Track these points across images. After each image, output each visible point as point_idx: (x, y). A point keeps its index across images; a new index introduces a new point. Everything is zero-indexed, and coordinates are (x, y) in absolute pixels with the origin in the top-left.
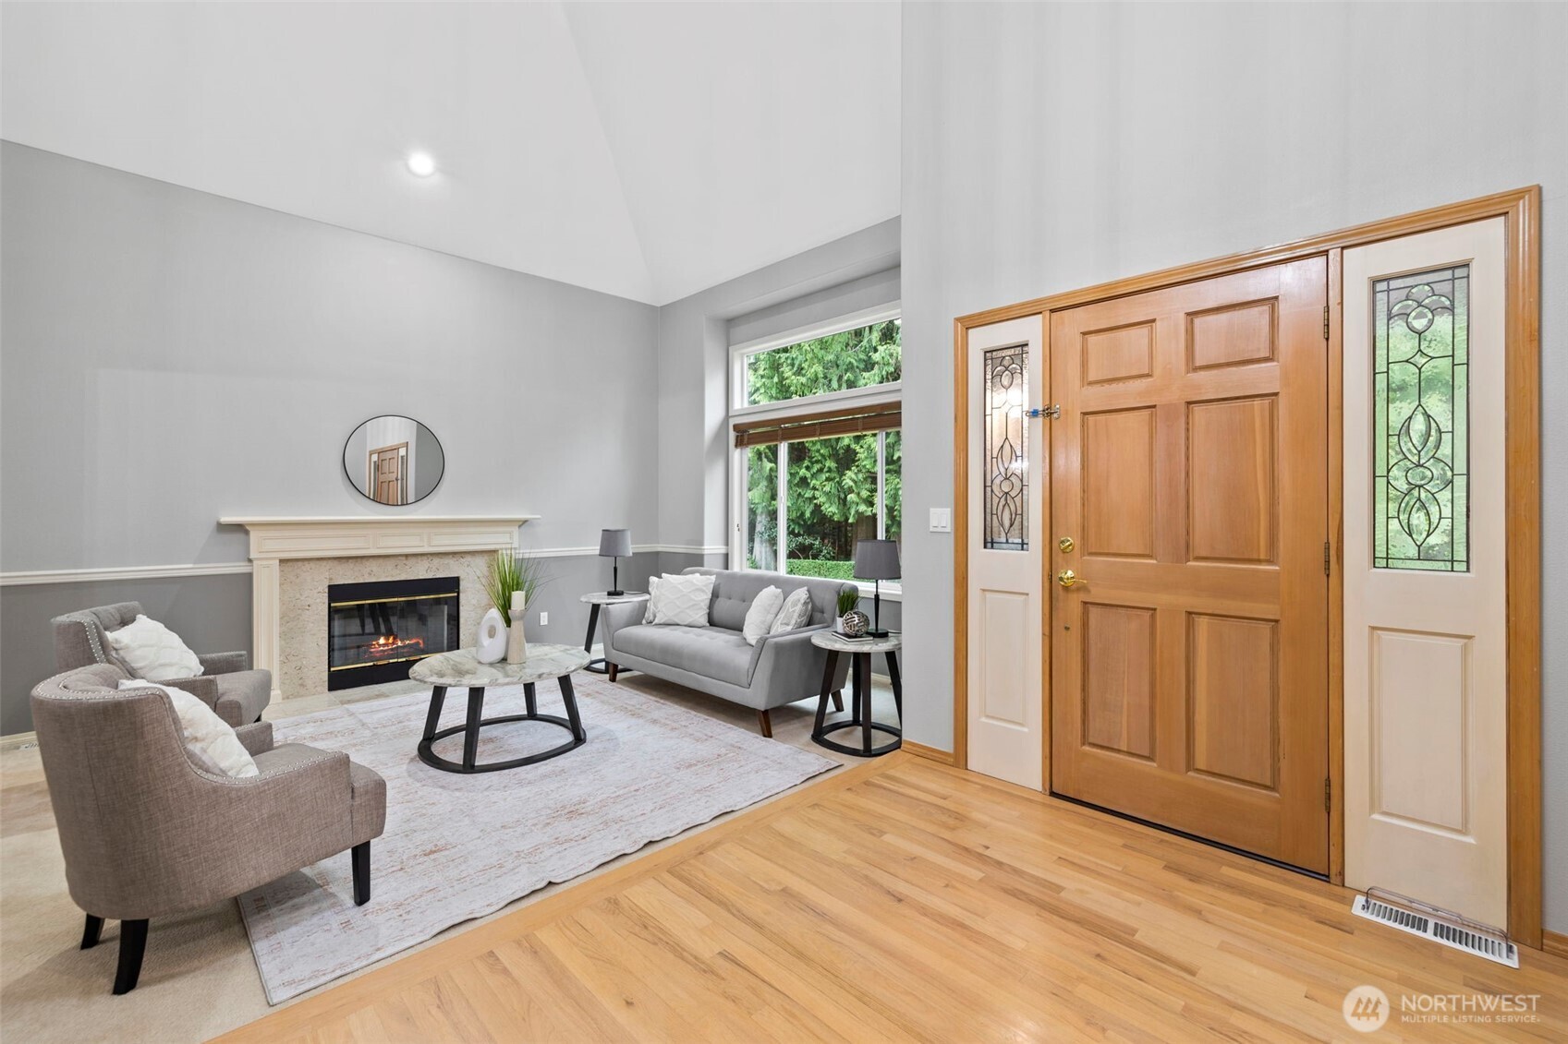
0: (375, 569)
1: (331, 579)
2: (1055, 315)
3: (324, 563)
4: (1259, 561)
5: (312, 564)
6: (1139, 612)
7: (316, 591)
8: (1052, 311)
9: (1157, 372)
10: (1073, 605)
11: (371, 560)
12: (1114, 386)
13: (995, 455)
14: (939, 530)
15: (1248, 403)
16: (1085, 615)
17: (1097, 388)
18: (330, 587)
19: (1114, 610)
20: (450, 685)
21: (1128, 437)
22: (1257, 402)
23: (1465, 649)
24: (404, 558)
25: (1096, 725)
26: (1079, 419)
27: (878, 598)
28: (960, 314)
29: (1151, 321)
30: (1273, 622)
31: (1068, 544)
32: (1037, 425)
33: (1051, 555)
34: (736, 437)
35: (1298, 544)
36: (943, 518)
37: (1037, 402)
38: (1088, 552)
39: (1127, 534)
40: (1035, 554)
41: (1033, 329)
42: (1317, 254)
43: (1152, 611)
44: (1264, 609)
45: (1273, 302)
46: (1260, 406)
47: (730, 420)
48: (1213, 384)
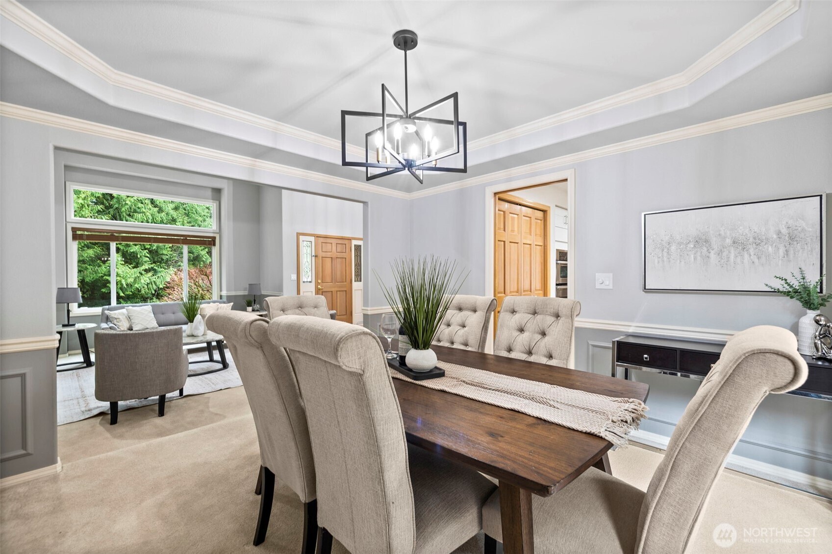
4: (343, 282)
6: (330, 292)
8: (317, 237)
9: (333, 252)
10: (321, 292)
12: (326, 253)
13: (304, 263)
14: (294, 280)
15: (342, 258)
19: (326, 292)
21: (328, 263)
23: (362, 291)
26: (321, 258)
27: (255, 301)
28: (298, 232)
29: (331, 243)
30: (346, 291)
31: (320, 281)
32: (314, 258)
33: (317, 284)
34: (73, 234)
35: (349, 280)
36: (294, 277)
37: (313, 254)
38: (322, 283)
39: (328, 279)
40: (313, 284)
41: (312, 239)
42: (350, 239)
43: (332, 292)
44: (345, 289)
45: (345, 244)
46: (344, 259)
47: (68, 224)
48: (339, 255)
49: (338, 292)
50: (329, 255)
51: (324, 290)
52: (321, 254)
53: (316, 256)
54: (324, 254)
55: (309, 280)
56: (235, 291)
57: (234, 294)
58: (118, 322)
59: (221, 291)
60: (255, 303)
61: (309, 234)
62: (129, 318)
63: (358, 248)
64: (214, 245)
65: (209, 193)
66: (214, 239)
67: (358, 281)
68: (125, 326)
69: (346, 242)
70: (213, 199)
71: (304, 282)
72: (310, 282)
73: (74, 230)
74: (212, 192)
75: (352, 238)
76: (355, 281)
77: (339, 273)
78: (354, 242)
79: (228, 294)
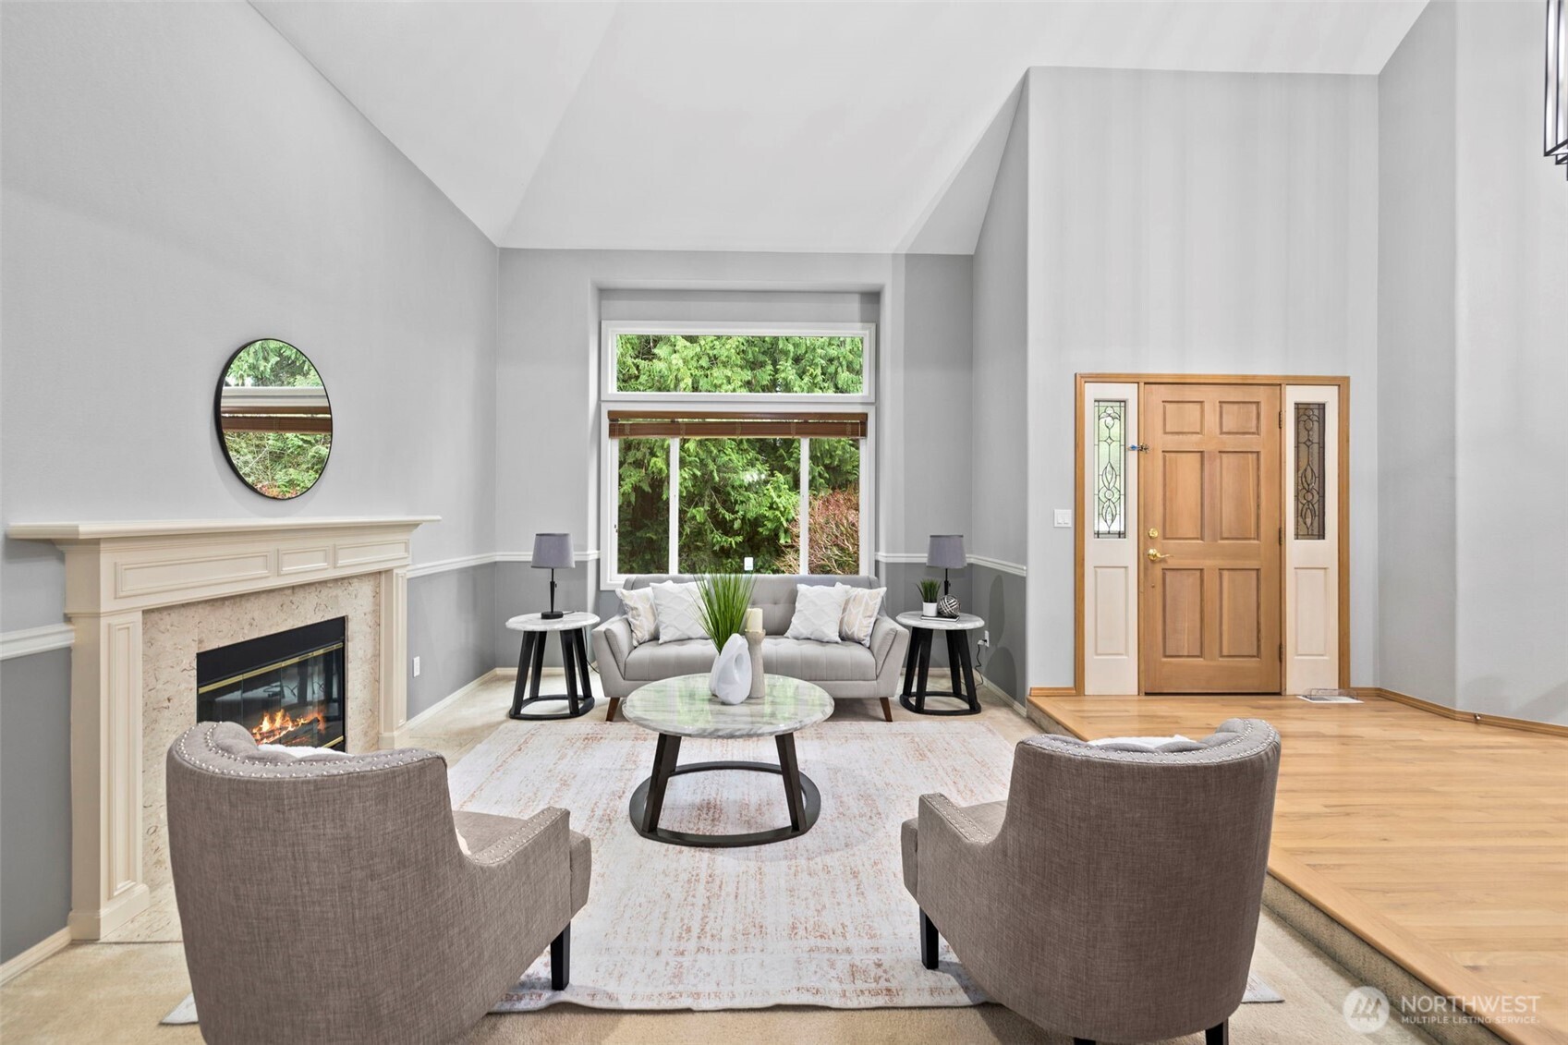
0: (256, 614)
1: (201, 642)
2: (1147, 386)
3: (190, 612)
4: (1250, 539)
5: (174, 616)
6: (1194, 572)
7: (178, 669)
8: (1145, 383)
9: (1206, 431)
10: (1158, 570)
11: (252, 599)
12: (1181, 436)
13: (1101, 473)
14: (1063, 525)
15: (1245, 455)
16: (1164, 574)
17: (1170, 437)
18: (200, 656)
19: (1179, 572)
20: (796, 729)
21: (1187, 470)
22: (1250, 455)
23: (1326, 575)
24: (290, 591)
25: (1170, 643)
26: (1160, 455)
27: (947, 584)
28: (1078, 372)
29: (1201, 402)
30: (1258, 570)
31: (1154, 533)
32: (1133, 456)
33: (1144, 541)
34: (610, 425)
35: (1267, 529)
36: (1065, 517)
37: (1133, 441)
38: (1165, 538)
39: (1187, 526)
40: (1131, 540)
41: (1129, 392)
42: (1277, 385)
43: (1202, 570)
44: (1254, 564)
45: (1258, 403)
46: (1252, 457)
47: (603, 404)
48: (1231, 443)
49: (1226, 574)
50: (1191, 442)
51: (1172, 563)
52: (1159, 441)
53: (1141, 449)
54: (1172, 442)
55: (1116, 527)
56: (906, 552)
57: (903, 560)
58: (633, 617)
59: (877, 549)
60: (946, 593)
61: (1118, 376)
62: (655, 611)
63: (1310, 416)
64: (864, 434)
65: (854, 306)
66: (863, 418)
67: (1309, 536)
68: (646, 628)
69: (1261, 394)
70: (863, 321)
71: (1098, 534)
72: (1119, 533)
73: (614, 416)
74: (862, 302)
75: (1287, 378)
76: (1297, 536)
77: (1228, 510)
78: (1294, 395)
79: (891, 560)
